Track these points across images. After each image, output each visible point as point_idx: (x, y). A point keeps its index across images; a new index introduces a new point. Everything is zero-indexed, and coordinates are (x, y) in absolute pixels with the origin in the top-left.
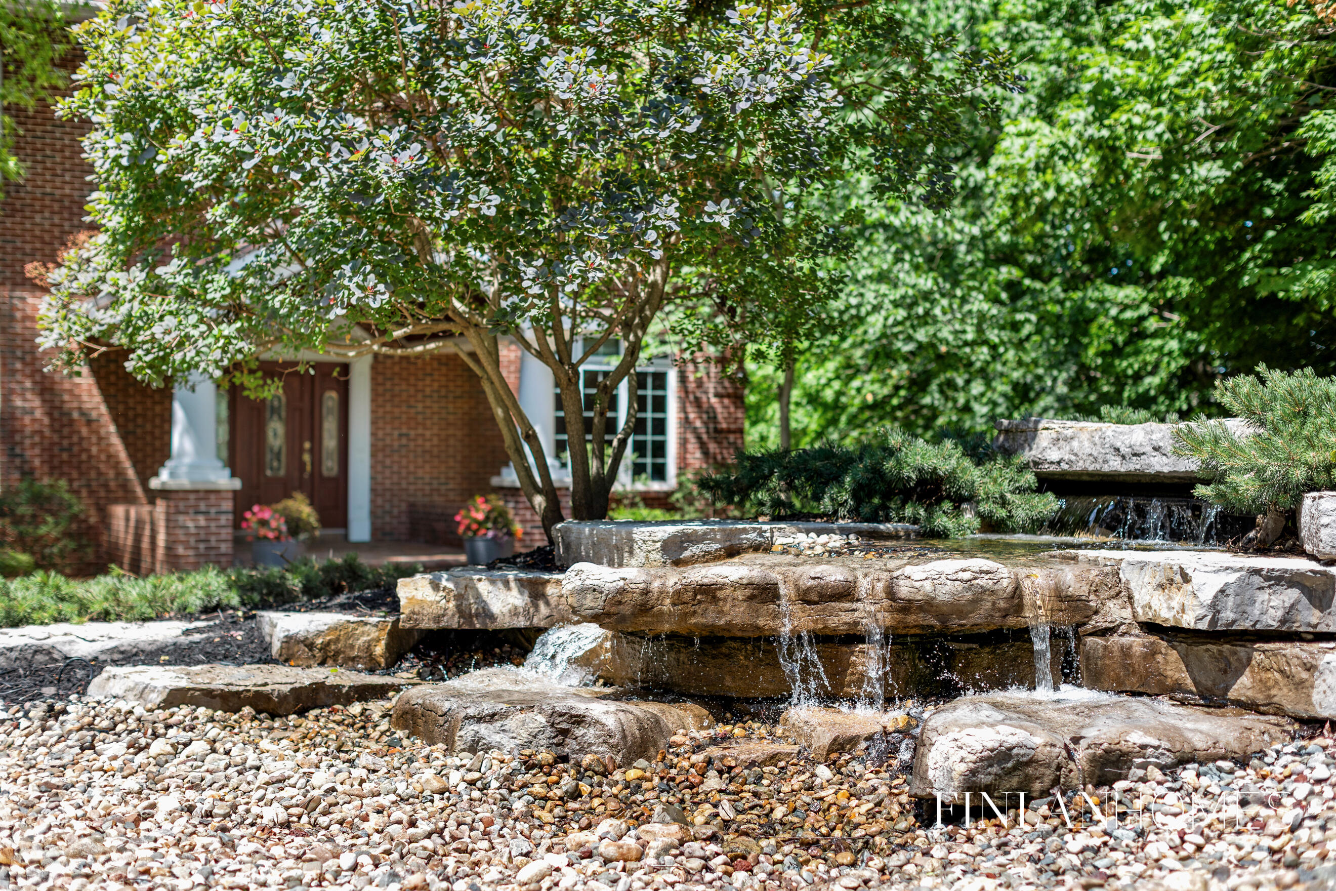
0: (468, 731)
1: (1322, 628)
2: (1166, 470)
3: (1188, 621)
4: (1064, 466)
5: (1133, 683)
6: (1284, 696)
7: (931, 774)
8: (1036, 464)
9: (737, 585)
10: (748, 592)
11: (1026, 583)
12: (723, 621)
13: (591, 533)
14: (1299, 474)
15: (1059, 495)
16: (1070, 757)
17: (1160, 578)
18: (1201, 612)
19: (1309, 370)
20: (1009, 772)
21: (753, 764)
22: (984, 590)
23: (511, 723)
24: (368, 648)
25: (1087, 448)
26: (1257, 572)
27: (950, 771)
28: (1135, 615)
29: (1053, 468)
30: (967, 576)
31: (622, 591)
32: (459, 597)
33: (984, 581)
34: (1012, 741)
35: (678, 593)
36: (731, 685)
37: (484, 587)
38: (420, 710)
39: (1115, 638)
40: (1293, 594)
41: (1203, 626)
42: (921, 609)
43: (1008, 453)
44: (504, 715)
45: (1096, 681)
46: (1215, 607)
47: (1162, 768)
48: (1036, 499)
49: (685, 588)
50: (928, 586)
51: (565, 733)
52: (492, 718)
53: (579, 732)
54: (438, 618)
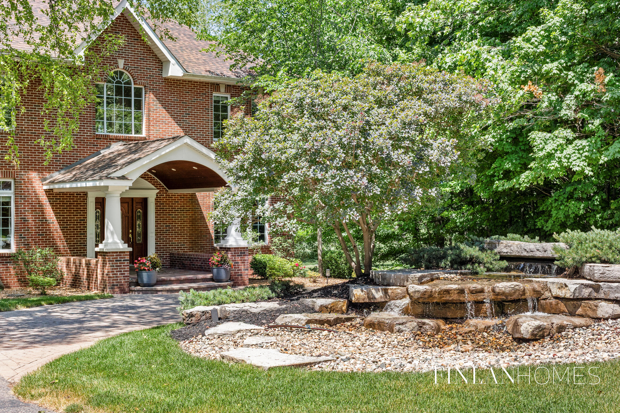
0: (397, 327)
1: (597, 297)
2: (541, 256)
3: (568, 296)
4: (509, 254)
5: (553, 311)
6: (590, 313)
7: (522, 332)
8: (499, 253)
9: (455, 290)
10: (458, 291)
11: (526, 288)
12: (451, 299)
13: (394, 276)
14: (584, 259)
15: (507, 261)
16: (553, 327)
17: (558, 286)
18: (571, 294)
19: (579, 230)
20: (540, 331)
21: (466, 333)
22: (517, 289)
23: (407, 325)
24: (341, 308)
25: (516, 249)
26: (583, 284)
27: (528, 331)
28: (552, 295)
29: (504, 254)
30: (513, 286)
31: (425, 292)
32: (368, 293)
33: (517, 287)
34: (541, 324)
35: (439, 292)
36: (449, 315)
37: (373, 291)
38: (376, 323)
39: (547, 300)
40: (591, 289)
41: (572, 297)
42: (501, 295)
43: (491, 249)
44: (405, 323)
45: (544, 311)
46: (574, 293)
47: (572, 329)
48: (501, 262)
49: (442, 291)
50: (503, 289)
51: (421, 327)
52: (402, 324)
53: (425, 327)
54: (364, 299)
